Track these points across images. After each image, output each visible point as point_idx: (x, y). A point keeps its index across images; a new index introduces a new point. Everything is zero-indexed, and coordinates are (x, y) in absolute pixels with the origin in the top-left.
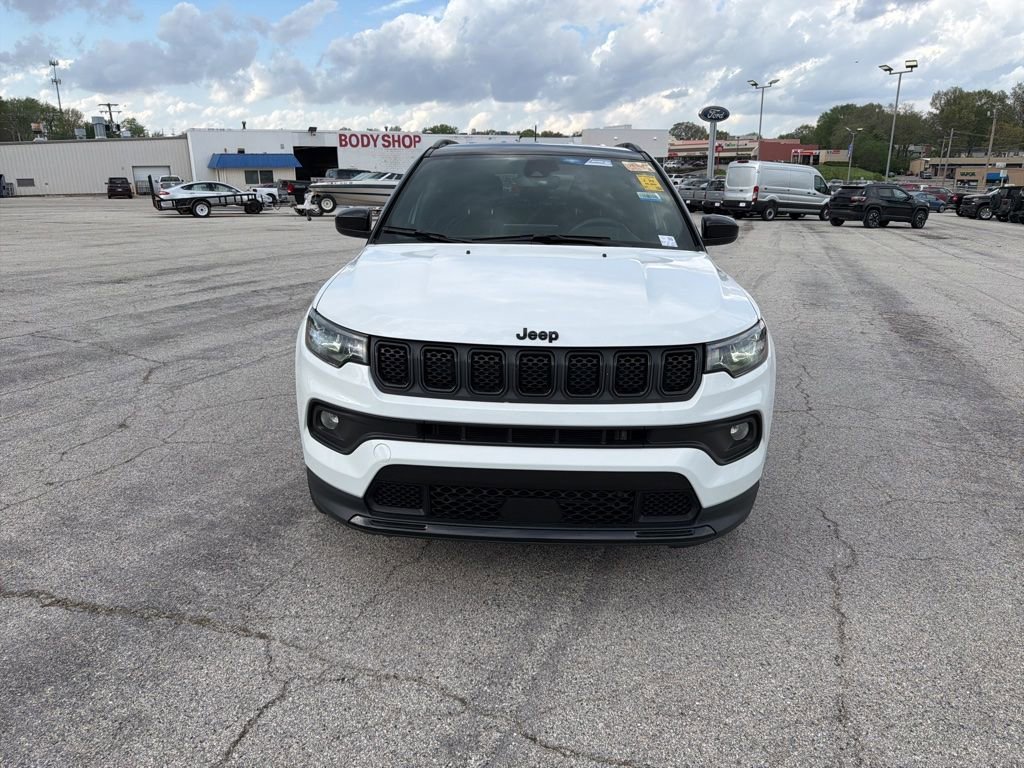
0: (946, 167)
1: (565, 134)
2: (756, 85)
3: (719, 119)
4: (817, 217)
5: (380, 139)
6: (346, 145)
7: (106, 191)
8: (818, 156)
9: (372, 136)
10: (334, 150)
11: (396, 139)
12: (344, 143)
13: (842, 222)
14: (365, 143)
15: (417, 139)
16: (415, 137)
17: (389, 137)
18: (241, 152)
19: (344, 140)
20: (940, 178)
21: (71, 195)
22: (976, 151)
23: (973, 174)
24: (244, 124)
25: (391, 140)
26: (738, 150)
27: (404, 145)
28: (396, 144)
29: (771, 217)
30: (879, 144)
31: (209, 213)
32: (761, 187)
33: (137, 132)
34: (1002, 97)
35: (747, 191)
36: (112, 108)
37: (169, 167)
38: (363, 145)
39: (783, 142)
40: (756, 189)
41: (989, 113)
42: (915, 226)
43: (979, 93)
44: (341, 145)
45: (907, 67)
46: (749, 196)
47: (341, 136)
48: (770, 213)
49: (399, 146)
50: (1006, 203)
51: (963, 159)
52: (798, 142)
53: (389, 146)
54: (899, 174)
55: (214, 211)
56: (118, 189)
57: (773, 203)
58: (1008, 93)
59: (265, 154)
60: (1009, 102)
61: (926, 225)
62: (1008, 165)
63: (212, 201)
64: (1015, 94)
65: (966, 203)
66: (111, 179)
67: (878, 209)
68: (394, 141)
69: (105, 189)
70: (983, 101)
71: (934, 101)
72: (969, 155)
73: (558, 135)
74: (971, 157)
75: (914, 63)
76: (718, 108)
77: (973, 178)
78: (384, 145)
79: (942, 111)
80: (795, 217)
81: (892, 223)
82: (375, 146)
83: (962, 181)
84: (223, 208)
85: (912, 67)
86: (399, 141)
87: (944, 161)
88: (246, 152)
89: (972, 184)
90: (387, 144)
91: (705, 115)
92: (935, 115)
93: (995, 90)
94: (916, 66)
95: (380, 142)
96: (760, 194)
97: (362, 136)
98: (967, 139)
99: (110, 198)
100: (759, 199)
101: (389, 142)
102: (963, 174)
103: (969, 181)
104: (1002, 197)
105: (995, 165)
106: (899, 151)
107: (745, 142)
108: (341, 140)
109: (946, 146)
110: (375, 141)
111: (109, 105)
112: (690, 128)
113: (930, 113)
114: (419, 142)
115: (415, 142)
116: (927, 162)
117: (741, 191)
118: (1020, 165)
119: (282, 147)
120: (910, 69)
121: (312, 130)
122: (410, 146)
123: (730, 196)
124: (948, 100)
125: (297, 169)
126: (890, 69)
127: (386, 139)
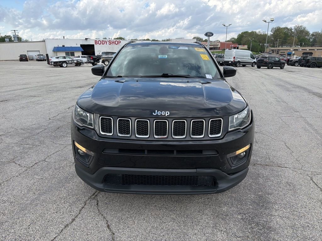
0: (277, 50)
1: (159, 40)
2: (225, 26)
3: (210, 36)
4: (251, 66)
5: (108, 41)
6: (97, 44)
7: (19, 59)
8: (238, 47)
9: (105, 41)
10: (93, 45)
11: (113, 42)
12: (96, 43)
13: (260, 67)
14: (103, 43)
16: (119, 41)
18: (64, 46)
19: (97, 42)
20: (274, 54)
21: (7, 60)
22: (284, 45)
23: (284, 53)
24: (64, 37)
25: (111, 42)
26: (214, 45)
27: (116, 44)
28: (113, 43)
29: (238, 66)
30: (256, 43)
31: (67, 66)
32: (236, 57)
33: (19, 40)
34: (291, 29)
35: (231, 58)
36: (16, 32)
37: (39, 51)
38: (102, 44)
39: (227, 43)
40: (234, 58)
41: (293, 34)
42: (281, 68)
43: (284, 28)
44: (96, 44)
45: (271, 20)
46: (232, 60)
47: (95, 41)
48: (238, 65)
50: (303, 61)
51: (280, 48)
52: (231, 43)
54: (262, 52)
55: (68, 65)
56: (24, 59)
57: (239, 62)
58: (293, 28)
59: (71, 47)
60: (293, 31)
61: (284, 68)
62: (294, 50)
63: (68, 62)
65: (291, 61)
66: (21, 55)
67: (271, 63)
68: (112, 43)
69: (18, 58)
70: (286, 30)
71: (272, 30)
72: (282, 47)
73: (157, 41)
74: (283, 47)
75: (273, 20)
76: (210, 32)
77: (284, 54)
78: (109, 44)
79: (274, 33)
80: (244, 66)
81: (274, 67)
82: (106, 44)
83: (281, 55)
84: (71, 64)
85: (272, 21)
87: (276, 48)
88: (65, 46)
89: (284, 55)
90: (110, 43)
91: (206, 35)
92: (272, 35)
93: (289, 27)
95: (108, 43)
96: (235, 59)
97: (102, 41)
98: (281, 42)
99: (20, 61)
100: (235, 61)
101: (111, 43)
102: (281, 53)
103: (283, 55)
104: (302, 60)
105: (290, 50)
106: (261, 46)
107: (216, 43)
108: (95, 42)
109: (277, 44)
110: (106, 43)
111: (15, 31)
112: (198, 39)
113: (270, 34)
114: (120, 43)
115: (119, 43)
116: (270, 49)
117: (230, 58)
118: (297, 50)
119: (77, 45)
121: (86, 39)
122: (117, 44)
123: (226, 60)
124: (276, 30)
125: (82, 51)
126: (266, 21)
127: (110, 42)
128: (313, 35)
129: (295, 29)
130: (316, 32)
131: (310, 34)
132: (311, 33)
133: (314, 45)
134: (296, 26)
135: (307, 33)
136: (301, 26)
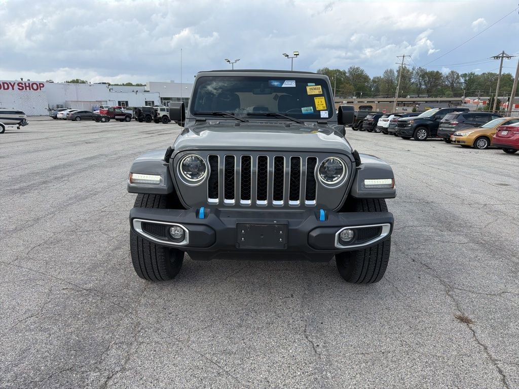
2: (229, 61)
5: (16, 84)
9: (10, 83)
11: (27, 85)
14: (6, 87)
15: (42, 85)
16: (40, 84)
17: (22, 84)
25: (24, 86)
27: (33, 89)
28: (28, 88)
34: (344, 73)
38: (4, 89)
49: (30, 89)
53: (23, 89)
58: (347, 71)
60: (347, 75)
62: (348, 102)
64: (349, 71)
68: (26, 87)
75: (297, 53)
78: (19, 89)
82: (13, 89)
86: (29, 86)
90: (21, 88)
94: (298, 55)
95: (16, 87)
97: (3, 83)
101: (23, 87)
110: (13, 86)
114: (43, 87)
115: (40, 87)
118: (352, 102)
120: (296, 56)
122: (37, 89)
126: (288, 56)
127: (20, 85)
128: (374, 81)
129: (350, 73)
130: (378, 78)
131: (370, 79)
132: (372, 79)
133: (376, 96)
134: (351, 68)
135: (366, 78)
136: (357, 68)
